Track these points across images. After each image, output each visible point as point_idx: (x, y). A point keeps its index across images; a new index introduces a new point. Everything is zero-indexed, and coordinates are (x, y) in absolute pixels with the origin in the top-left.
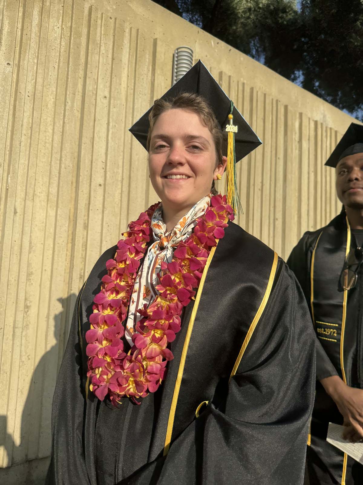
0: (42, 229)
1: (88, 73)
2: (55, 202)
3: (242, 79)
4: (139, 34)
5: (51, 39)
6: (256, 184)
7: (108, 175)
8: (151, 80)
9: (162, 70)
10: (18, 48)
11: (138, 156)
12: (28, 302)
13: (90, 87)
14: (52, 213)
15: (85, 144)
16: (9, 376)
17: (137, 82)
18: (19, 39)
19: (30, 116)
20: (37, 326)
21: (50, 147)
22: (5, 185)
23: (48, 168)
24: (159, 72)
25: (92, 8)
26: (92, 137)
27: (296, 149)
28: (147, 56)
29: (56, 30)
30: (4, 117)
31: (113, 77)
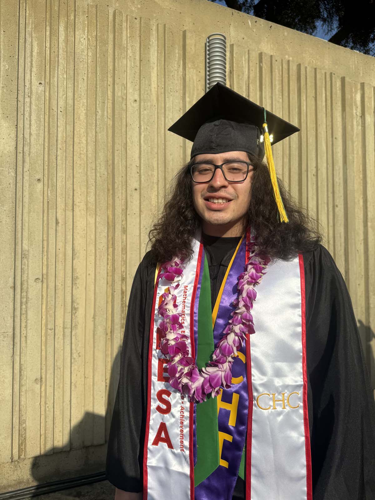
0: (83, 236)
1: (116, 79)
2: (94, 210)
3: (287, 56)
4: (166, 29)
5: (79, 52)
6: (309, 170)
7: (142, 179)
8: (183, 74)
9: (193, 62)
10: (48, 67)
11: (172, 156)
12: (76, 304)
13: (118, 94)
14: (92, 220)
15: (117, 151)
16: (62, 371)
17: (167, 80)
18: (48, 58)
19: (64, 130)
20: (85, 326)
21: (85, 158)
22: (46, 198)
23: (85, 178)
24: (190, 66)
25: (115, 12)
26: (125, 143)
27: (358, 125)
28: (177, 51)
29: (82, 42)
30: (41, 135)
31: (141, 79)
